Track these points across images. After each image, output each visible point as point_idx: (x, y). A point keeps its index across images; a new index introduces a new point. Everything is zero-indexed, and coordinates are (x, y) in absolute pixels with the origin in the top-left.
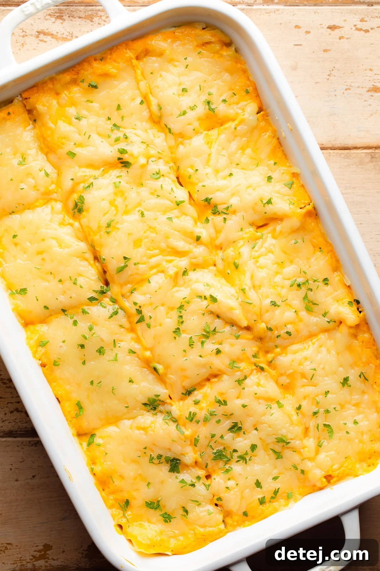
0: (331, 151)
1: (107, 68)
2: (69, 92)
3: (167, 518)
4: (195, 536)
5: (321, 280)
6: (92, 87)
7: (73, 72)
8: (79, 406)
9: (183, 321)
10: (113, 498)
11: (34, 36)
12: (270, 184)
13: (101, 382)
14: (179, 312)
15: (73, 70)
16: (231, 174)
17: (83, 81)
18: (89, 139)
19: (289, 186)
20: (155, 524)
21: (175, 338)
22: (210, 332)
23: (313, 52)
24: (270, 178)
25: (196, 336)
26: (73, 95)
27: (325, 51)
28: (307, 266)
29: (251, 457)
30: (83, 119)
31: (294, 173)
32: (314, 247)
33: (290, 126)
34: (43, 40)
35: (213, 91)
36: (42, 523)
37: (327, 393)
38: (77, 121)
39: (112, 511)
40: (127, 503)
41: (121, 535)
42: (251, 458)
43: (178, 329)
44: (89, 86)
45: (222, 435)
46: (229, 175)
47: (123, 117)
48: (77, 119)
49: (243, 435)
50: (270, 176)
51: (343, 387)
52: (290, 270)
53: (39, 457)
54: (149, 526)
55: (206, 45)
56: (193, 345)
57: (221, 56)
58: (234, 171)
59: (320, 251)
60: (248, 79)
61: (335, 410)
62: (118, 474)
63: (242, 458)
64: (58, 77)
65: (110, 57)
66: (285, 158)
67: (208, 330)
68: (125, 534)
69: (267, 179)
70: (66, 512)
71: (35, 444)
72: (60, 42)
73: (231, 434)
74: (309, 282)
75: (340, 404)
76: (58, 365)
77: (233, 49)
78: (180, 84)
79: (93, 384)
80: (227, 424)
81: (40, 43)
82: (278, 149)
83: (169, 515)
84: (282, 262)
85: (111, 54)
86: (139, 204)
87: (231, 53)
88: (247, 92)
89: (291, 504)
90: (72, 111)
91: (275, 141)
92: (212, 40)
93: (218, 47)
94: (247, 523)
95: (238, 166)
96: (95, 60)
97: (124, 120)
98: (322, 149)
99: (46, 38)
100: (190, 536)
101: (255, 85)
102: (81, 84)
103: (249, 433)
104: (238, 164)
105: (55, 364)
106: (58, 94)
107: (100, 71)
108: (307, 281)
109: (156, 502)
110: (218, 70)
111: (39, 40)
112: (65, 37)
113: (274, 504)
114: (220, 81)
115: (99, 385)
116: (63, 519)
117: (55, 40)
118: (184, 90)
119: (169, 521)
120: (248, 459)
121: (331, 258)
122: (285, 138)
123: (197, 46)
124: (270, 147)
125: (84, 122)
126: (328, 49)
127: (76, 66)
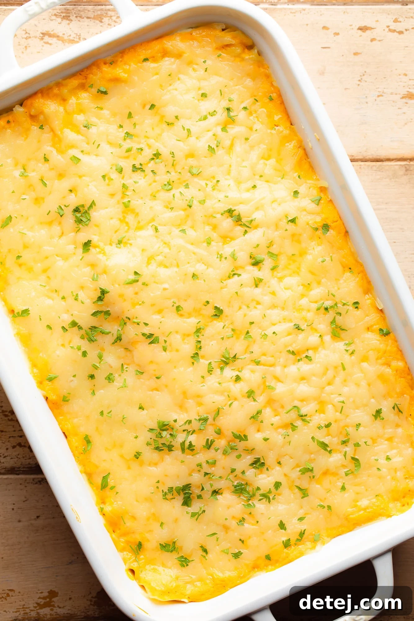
0: (362, 163)
1: (118, 72)
2: (77, 97)
3: (184, 561)
4: (213, 581)
5: (351, 303)
6: (102, 93)
7: (80, 76)
8: (88, 440)
9: (201, 346)
10: (124, 540)
11: (39, 38)
12: (296, 199)
13: (111, 412)
14: (197, 336)
15: (81, 75)
16: (254, 187)
17: (92, 86)
18: (98, 148)
19: (317, 202)
20: (170, 568)
21: (193, 363)
22: (230, 359)
23: (343, 55)
24: (296, 193)
25: (215, 362)
26: (81, 100)
27: (356, 54)
28: (336, 288)
29: (275, 495)
30: (92, 127)
31: (322, 187)
32: (344, 268)
33: (316, 135)
34: (48, 42)
35: (234, 97)
36: (47, 567)
37: (358, 425)
38: (85, 128)
39: (124, 555)
40: (140, 545)
41: (133, 580)
42: (275, 497)
43: (197, 354)
44: (98, 92)
45: (244, 471)
46: (253, 187)
47: (135, 124)
48: (85, 127)
49: (267, 471)
50: (296, 191)
51: (376, 420)
52: (317, 292)
53: (44, 496)
54: (164, 570)
55: (226, 48)
56: (212, 371)
57: (243, 60)
58: (258, 183)
59: (350, 271)
60: (272, 85)
61: (366, 444)
62: (130, 514)
63: (266, 496)
64: (64, 82)
65: (121, 59)
66: (312, 170)
67: (227, 356)
68: (138, 579)
69: (294, 194)
70: (73, 555)
71: (40, 481)
72: (67, 44)
73: (253, 470)
74: (338, 305)
75: (372, 438)
76: (67, 401)
77: (256, 51)
78: (199, 89)
79: (103, 414)
80: (249, 459)
81: (45, 45)
82: (304, 160)
83: (186, 558)
84: (309, 284)
85: (122, 57)
86: (153, 220)
87: (253, 56)
88: (271, 99)
89: (319, 547)
90: (80, 118)
91: (301, 152)
92: (232, 42)
93: (239, 50)
94: (270, 567)
95: (262, 178)
96: (105, 63)
97: (136, 127)
98: (352, 160)
99: (52, 40)
100: (208, 581)
101: (279, 91)
102: (89, 89)
103: (273, 469)
104: (261, 176)
105: (65, 400)
106: (64, 100)
107: (110, 75)
108: (336, 304)
109: (171, 544)
110: (240, 75)
111: (44, 42)
112: (73, 39)
113: (300, 547)
114: (242, 87)
115: (109, 415)
116: (70, 563)
117: (61, 42)
118: (204, 95)
119: (185, 565)
120: (271, 497)
121: (362, 279)
122: (312, 149)
123: (217, 49)
124: (296, 158)
125: (93, 130)
126: (359, 52)
127: (84, 70)
